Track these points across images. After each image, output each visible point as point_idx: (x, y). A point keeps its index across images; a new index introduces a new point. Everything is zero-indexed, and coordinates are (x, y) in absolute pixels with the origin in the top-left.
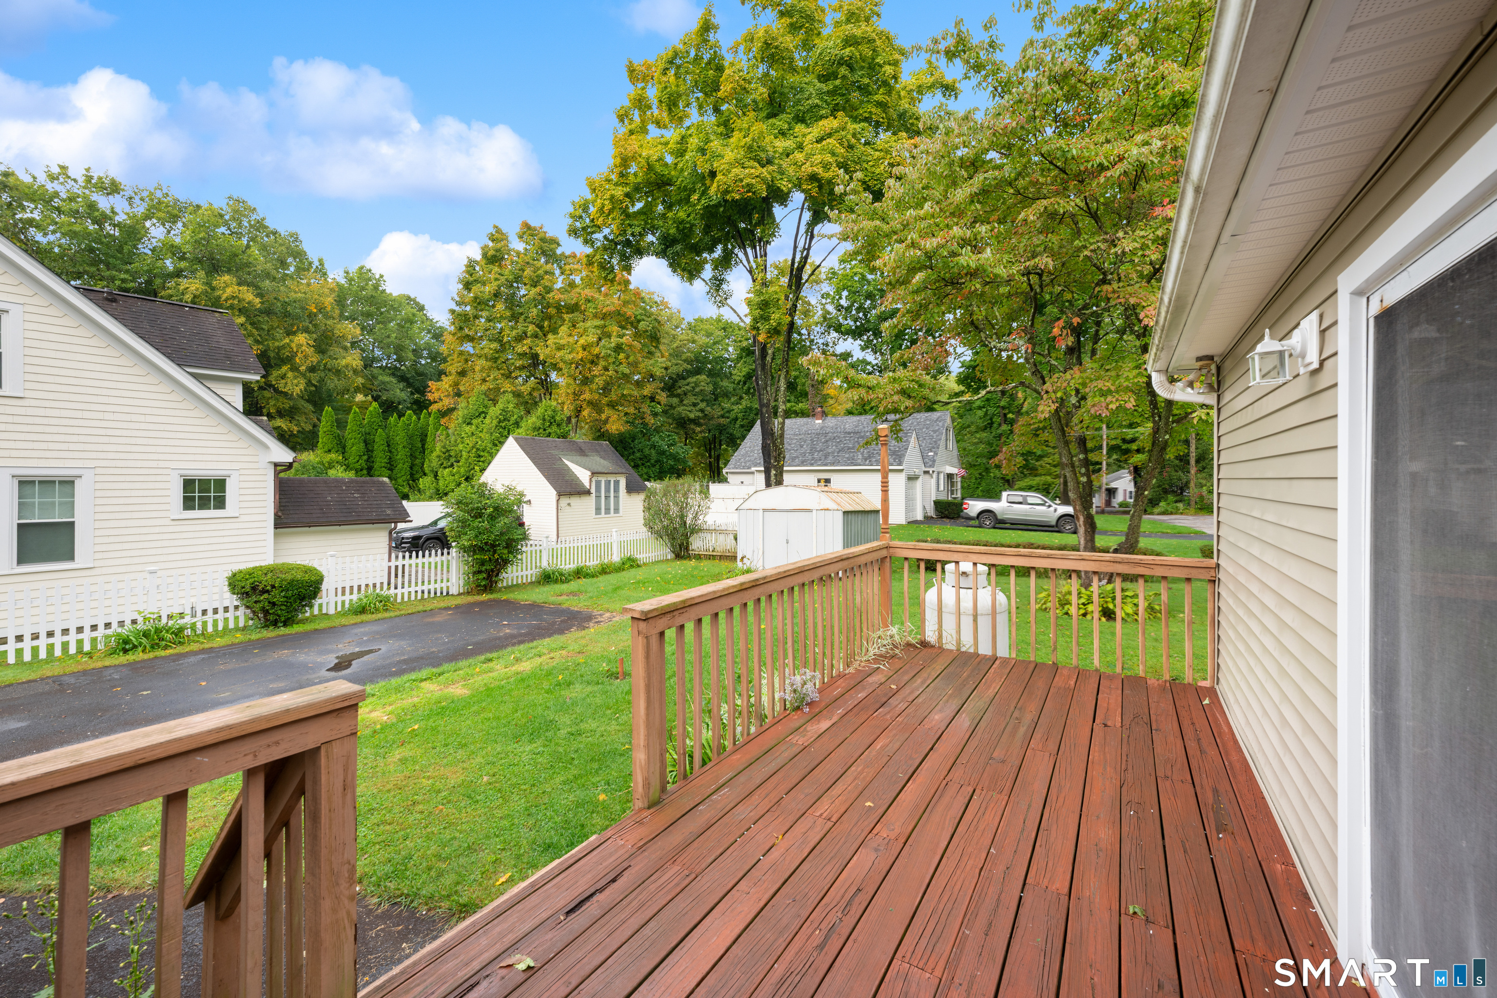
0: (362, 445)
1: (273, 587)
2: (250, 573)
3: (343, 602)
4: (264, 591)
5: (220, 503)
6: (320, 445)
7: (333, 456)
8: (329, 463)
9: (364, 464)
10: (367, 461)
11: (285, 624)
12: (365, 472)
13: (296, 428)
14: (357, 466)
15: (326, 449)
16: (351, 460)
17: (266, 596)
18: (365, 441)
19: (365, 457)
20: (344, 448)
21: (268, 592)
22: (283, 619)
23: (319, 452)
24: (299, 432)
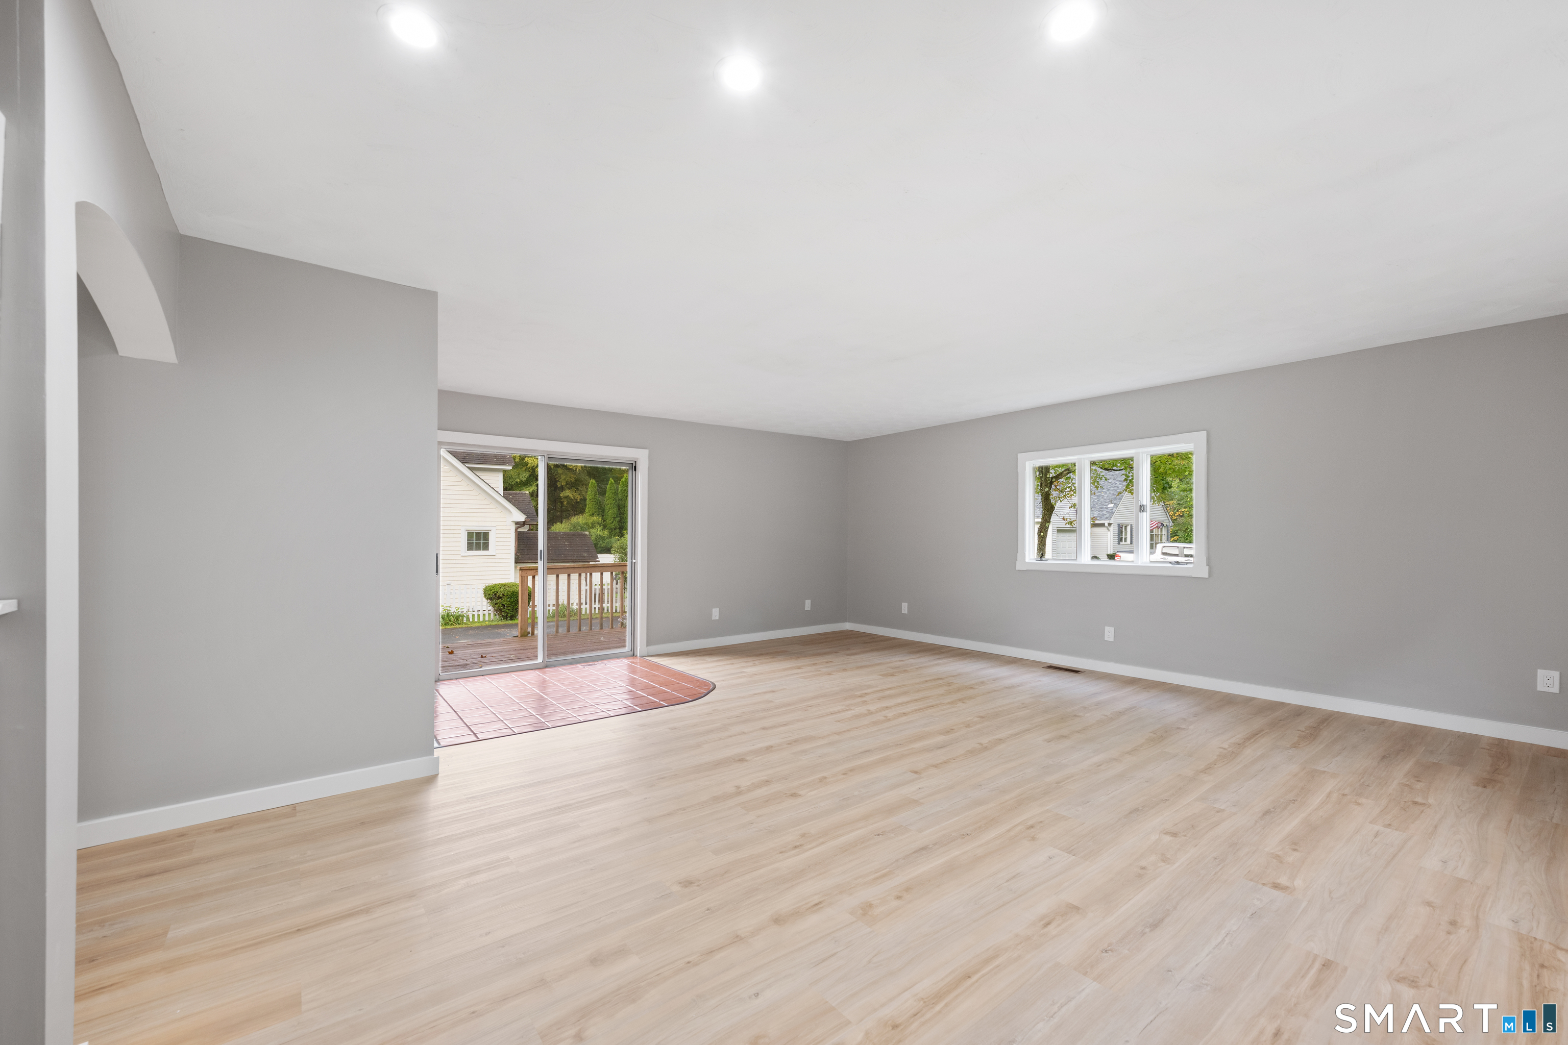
0: (616, 509)
1: (503, 595)
2: (493, 587)
3: (549, 610)
4: (499, 598)
5: (486, 547)
6: (587, 510)
7: (595, 518)
8: (592, 524)
9: (617, 525)
10: (620, 521)
11: (511, 619)
12: (618, 531)
13: (579, 497)
14: (612, 526)
15: (591, 513)
16: (608, 522)
17: (500, 600)
18: (618, 506)
19: (618, 519)
20: (603, 511)
21: (501, 598)
22: (509, 615)
23: (586, 515)
24: (581, 499)
